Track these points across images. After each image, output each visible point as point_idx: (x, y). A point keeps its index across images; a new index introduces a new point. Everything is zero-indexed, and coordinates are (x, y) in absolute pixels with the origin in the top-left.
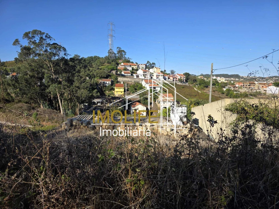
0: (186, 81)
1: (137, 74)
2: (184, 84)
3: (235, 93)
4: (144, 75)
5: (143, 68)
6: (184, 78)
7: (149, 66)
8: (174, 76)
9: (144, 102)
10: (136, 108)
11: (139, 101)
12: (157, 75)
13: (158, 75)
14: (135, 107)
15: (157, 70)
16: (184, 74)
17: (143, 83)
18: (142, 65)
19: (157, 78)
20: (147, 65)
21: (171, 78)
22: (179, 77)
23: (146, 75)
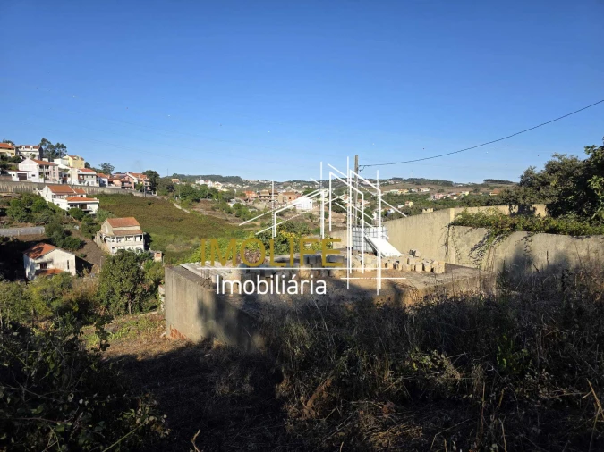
0: (153, 189)
1: (18, 170)
2: (148, 196)
3: (250, 210)
4: (41, 173)
5: (34, 156)
6: (146, 182)
7: (49, 152)
8: (124, 177)
9: (62, 241)
10: (46, 258)
11: (50, 241)
12: (79, 175)
13: (83, 175)
14: (41, 257)
15: (74, 163)
16: (144, 173)
17: (47, 194)
18: (28, 147)
19: (80, 182)
20: (43, 147)
21: (117, 182)
22: (136, 181)
23: (48, 173)
